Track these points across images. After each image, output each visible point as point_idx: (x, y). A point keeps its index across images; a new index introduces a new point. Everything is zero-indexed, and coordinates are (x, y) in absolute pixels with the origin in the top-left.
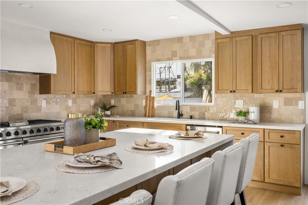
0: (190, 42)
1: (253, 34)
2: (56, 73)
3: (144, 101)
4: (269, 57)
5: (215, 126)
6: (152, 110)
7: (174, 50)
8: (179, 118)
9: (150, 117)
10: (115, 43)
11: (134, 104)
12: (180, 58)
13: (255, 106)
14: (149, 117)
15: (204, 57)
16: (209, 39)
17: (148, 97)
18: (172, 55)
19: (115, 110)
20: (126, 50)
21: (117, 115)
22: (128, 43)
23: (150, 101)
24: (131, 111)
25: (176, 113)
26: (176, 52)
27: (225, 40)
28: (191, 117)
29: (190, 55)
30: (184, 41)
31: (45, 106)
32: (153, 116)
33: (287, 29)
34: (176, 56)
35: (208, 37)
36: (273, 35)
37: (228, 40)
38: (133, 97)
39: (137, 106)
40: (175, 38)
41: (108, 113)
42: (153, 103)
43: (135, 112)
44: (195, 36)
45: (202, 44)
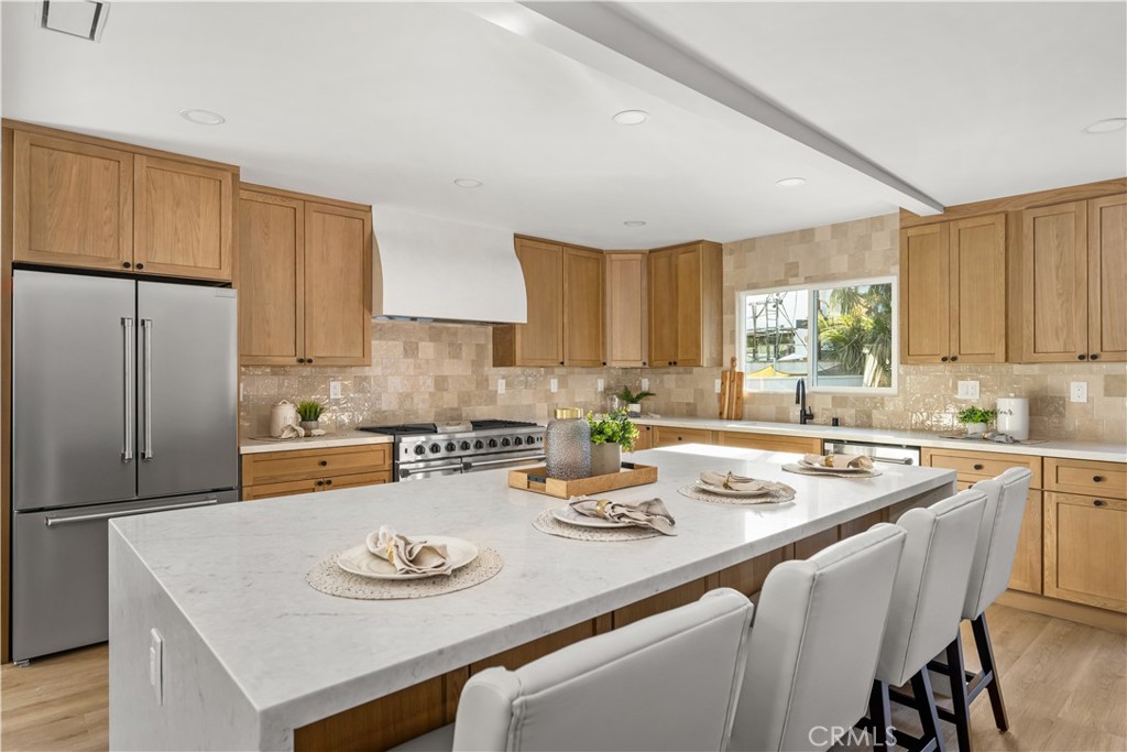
0: (832, 238)
1: (1010, 210)
2: (526, 322)
3: (718, 382)
4: (1058, 268)
5: (900, 446)
6: (737, 403)
7: (791, 260)
8: (805, 423)
9: (731, 419)
10: (651, 251)
11: (696, 390)
12: (806, 278)
13: (1016, 397)
14: (729, 418)
15: (870, 275)
16: (882, 230)
17: (728, 373)
18: (786, 273)
19: (649, 402)
20: (677, 266)
21: (655, 413)
22: (681, 250)
23: (732, 381)
24: (688, 404)
25: (796, 411)
26: (796, 265)
27: (927, 230)
28: (836, 422)
29: (832, 272)
30: (817, 238)
31: (504, 392)
32: (739, 418)
34: (797, 275)
35: (882, 225)
36: (1072, 207)
37: (937, 228)
38: (691, 373)
39: (700, 393)
40: (793, 232)
41: (635, 408)
42: (740, 386)
43: (696, 408)
44: (845, 224)
45: (864, 243)
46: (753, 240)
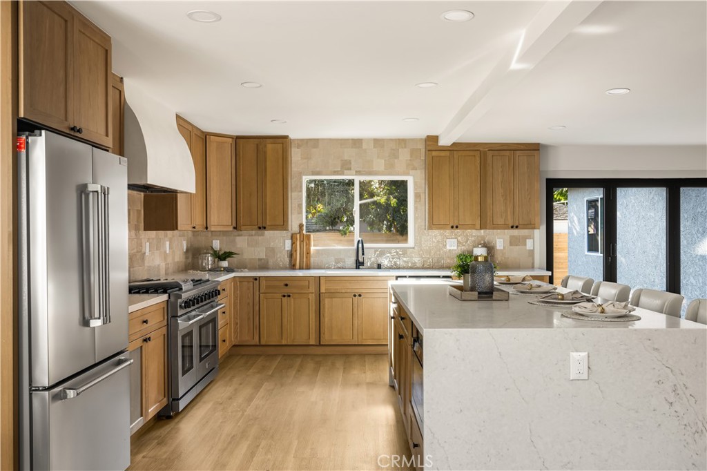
0: (374, 147)
1: (481, 149)
2: (195, 192)
3: (288, 243)
6: (307, 257)
7: (346, 158)
8: (359, 268)
9: (303, 269)
10: (238, 137)
11: (266, 248)
12: (356, 171)
13: (482, 247)
14: (301, 268)
16: (405, 147)
17: (298, 235)
18: (342, 167)
20: (265, 153)
22: (268, 141)
23: (302, 241)
24: (260, 260)
25: (351, 261)
26: (350, 162)
28: (379, 267)
29: (374, 170)
30: (364, 146)
32: (308, 268)
33: (522, 147)
34: (350, 169)
35: (405, 144)
36: (507, 153)
38: (263, 235)
39: (272, 251)
40: (348, 140)
41: (225, 264)
42: (308, 245)
43: (268, 262)
44: (383, 140)
45: (394, 154)
46: (317, 140)
